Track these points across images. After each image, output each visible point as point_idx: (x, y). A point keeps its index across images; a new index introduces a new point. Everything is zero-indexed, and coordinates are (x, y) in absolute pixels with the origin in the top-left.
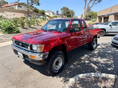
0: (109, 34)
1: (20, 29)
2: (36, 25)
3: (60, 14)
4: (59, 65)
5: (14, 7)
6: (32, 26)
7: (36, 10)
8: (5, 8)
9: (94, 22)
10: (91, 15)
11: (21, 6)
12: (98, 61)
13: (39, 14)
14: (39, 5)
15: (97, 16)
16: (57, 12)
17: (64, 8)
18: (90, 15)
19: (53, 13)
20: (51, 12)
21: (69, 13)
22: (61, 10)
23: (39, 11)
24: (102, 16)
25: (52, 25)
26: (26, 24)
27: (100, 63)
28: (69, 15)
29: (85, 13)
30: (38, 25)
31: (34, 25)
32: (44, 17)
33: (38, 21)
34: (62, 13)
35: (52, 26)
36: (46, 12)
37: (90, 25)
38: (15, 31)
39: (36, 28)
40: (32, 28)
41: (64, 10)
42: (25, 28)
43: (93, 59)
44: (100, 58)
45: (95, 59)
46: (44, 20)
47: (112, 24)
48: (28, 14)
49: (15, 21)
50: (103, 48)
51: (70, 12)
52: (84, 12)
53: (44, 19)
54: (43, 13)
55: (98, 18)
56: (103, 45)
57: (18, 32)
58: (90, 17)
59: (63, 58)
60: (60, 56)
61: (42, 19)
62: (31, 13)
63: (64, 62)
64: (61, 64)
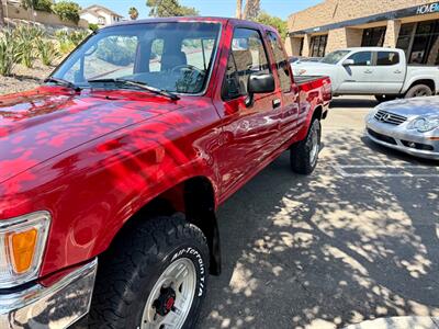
0: (340, 97)
2: (39, 63)
6: (20, 69)
12: (352, 226)
13: (53, 18)
16: (134, 12)
19: (116, 17)
20: (106, 10)
22: (148, 4)
23: (52, 7)
24: (304, 32)
25: (114, 63)
27: (365, 239)
30: (48, 64)
31: (30, 67)
32: (77, 33)
33: (50, 46)
34: (153, 17)
35: (116, 68)
36: (86, 11)
39: (38, 77)
40: (20, 78)
41: (162, 8)
44: (351, 207)
45: (334, 219)
47: (352, 61)
54: (73, 17)
59: (200, 261)
60: (184, 255)
61: (67, 41)
62: (17, 15)
63: (202, 279)
64: (188, 299)
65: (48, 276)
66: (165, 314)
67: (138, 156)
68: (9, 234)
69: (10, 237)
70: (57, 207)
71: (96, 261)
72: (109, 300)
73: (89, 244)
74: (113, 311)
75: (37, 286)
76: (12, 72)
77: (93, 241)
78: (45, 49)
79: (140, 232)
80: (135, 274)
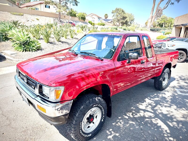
1: (43, 44)
2: (69, 37)
3: (109, 20)
4: (93, 123)
5: (38, 7)
6: (63, 39)
7: (71, 13)
8: (26, 8)
9: (168, 36)
10: (163, 22)
11: (49, 6)
12: (172, 114)
13: (76, 19)
14: (77, 5)
15: (172, 25)
16: (106, 16)
17: (117, 10)
18: (160, 22)
19: (99, 18)
20: (96, 15)
21: (126, 18)
22: (113, 13)
23: (77, 15)
24: (182, 25)
26: (52, 36)
27: (175, 120)
28: (125, 21)
29: (153, 20)
30: (72, 38)
31: (66, 38)
33: (74, 31)
34: (114, 18)
36: (88, 16)
37: (159, 41)
38: (33, 47)
39: (68, 42)
40: (62, 42)
41: (118, 14)
42: (51, 43)
43: (161, 108)
44: (175, 107)
45: (164, 110)
46: (83, 30)
48: (60, 18)
49: (36, 30)
50: (181, 87)
51: (127, 16)
52: (150, 17)
53: (82, 28)
54: (83, 18)
55: (174, 28)
56: (181, 79)
57: (39, 49)
58: (161, 25)
59: (103, 110)
60: (97, 106)
61: (80, 28)
62: (64, 18)
63: (104, 116)
64: (98, 121)
65: (62, 101)
66: (90, 123)
67: (86, 77)
68: (56, 90)
69: (56, 91)
70: (66, 86)
71: (72, 101)
72: (75, 112)
73: (72, 97)
74: (75, 115)
75: (59, 103)
76: (60, 40)
77: (72, 96)
78: (72, 32)
79: (85, 97)
80: (82, 107)
